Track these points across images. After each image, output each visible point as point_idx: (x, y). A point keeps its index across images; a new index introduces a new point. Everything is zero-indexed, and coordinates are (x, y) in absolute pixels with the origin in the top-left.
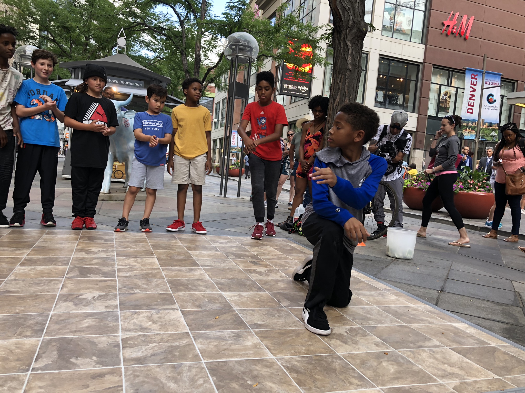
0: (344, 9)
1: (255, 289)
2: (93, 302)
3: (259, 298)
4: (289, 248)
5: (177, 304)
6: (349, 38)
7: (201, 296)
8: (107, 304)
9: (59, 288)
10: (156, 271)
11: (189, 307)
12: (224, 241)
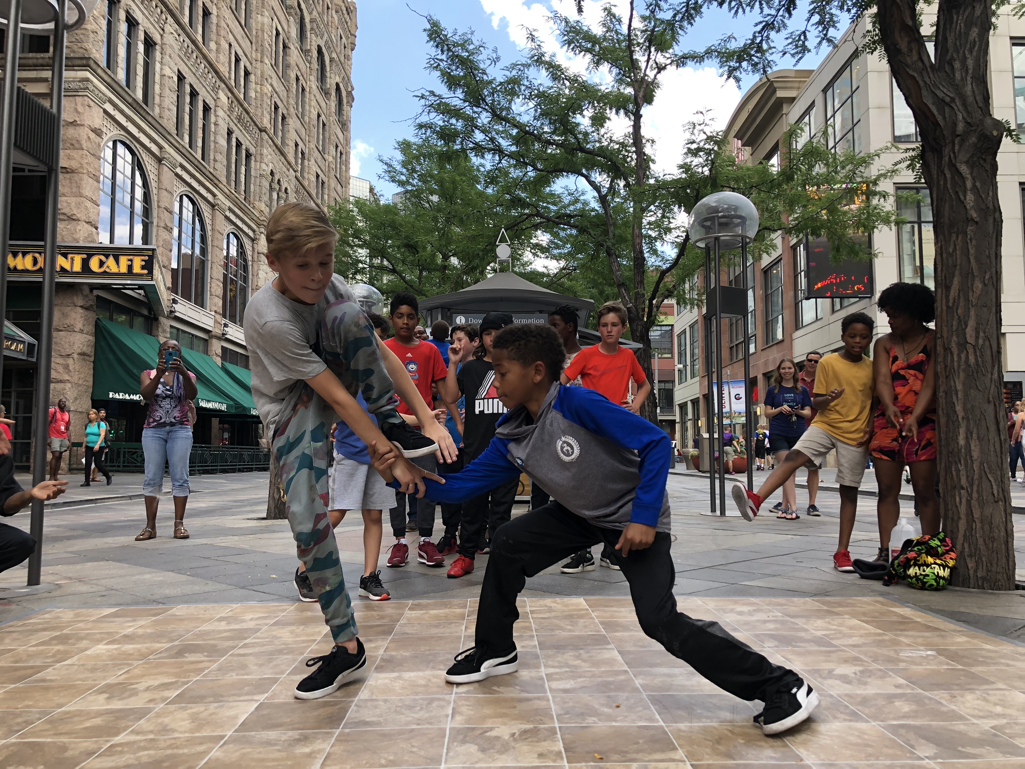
0: (941, 103)
1: (842, 716)
2: (513, 744)
3: (858, 736)
4: (895, 619)
5: (680, 751)
6: (963, 156)
7: (726, 732)
8: (540, 750)
9: (447, 716)
10: (622, 677)
11: (707, 757)
12: (745, 609)
